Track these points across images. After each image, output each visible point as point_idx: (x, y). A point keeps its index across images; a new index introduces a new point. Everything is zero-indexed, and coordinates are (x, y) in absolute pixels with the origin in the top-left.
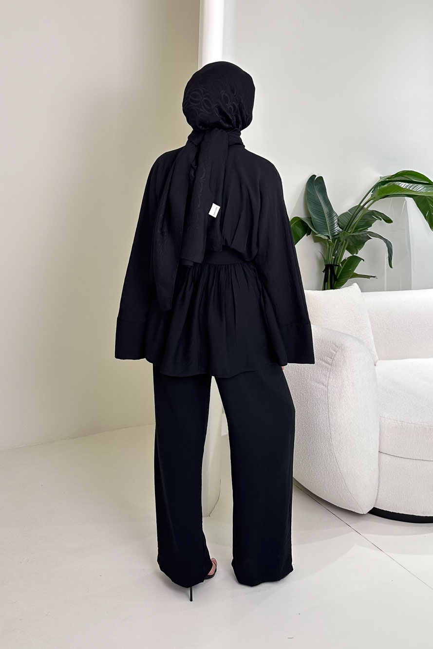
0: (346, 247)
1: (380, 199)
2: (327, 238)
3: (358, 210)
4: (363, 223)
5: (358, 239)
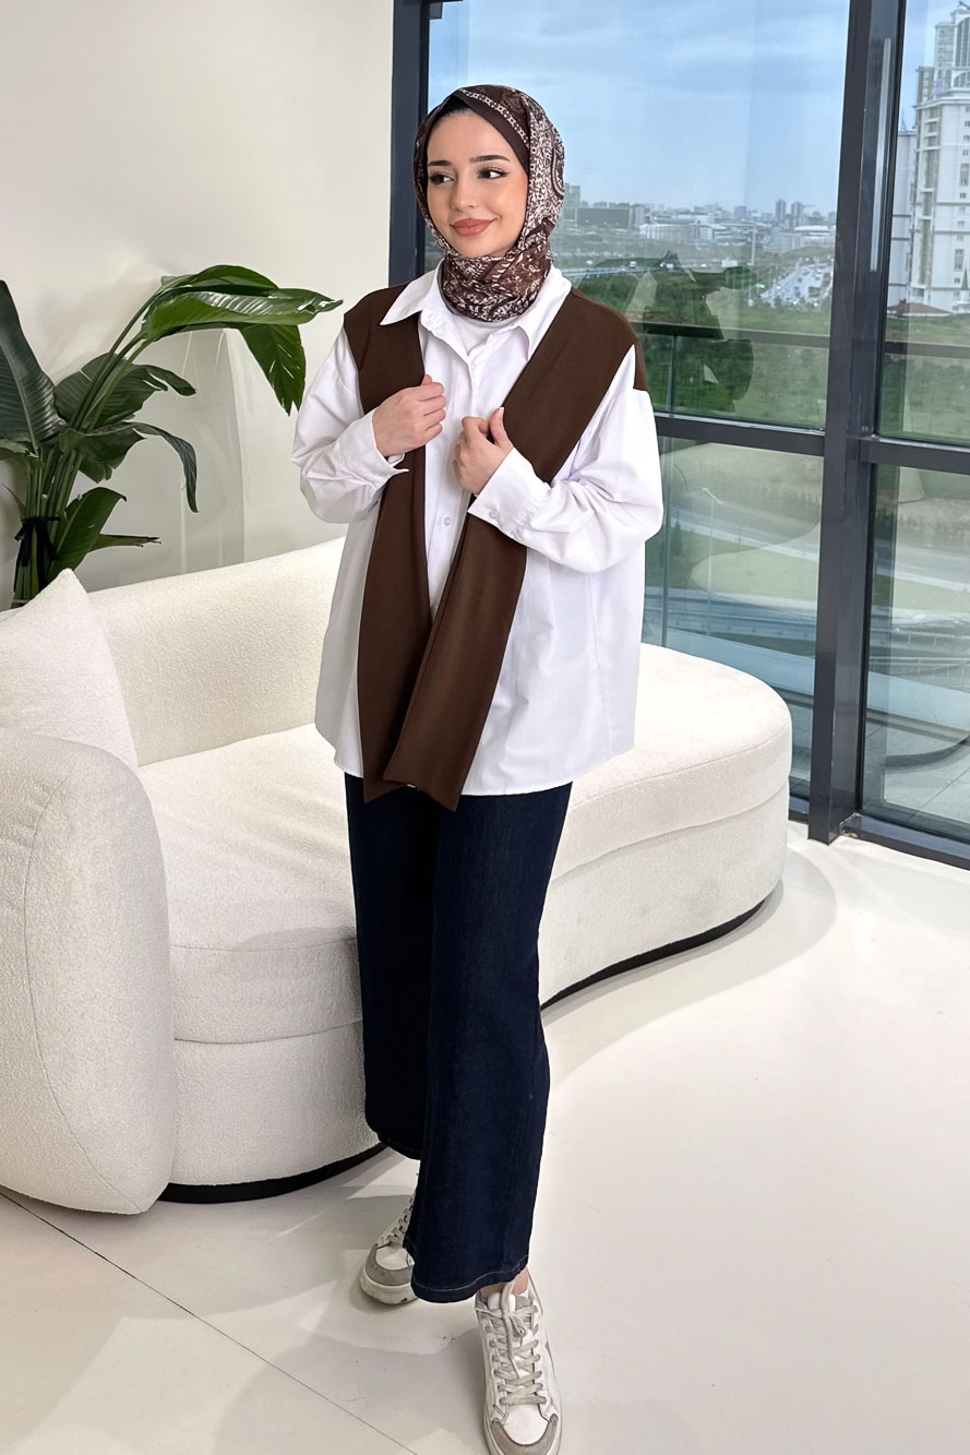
0: (78, 465)
1: (164, 336)
2: (23, 449)
3: (107, 368)
4: (121, 402)
5: (110, 443)
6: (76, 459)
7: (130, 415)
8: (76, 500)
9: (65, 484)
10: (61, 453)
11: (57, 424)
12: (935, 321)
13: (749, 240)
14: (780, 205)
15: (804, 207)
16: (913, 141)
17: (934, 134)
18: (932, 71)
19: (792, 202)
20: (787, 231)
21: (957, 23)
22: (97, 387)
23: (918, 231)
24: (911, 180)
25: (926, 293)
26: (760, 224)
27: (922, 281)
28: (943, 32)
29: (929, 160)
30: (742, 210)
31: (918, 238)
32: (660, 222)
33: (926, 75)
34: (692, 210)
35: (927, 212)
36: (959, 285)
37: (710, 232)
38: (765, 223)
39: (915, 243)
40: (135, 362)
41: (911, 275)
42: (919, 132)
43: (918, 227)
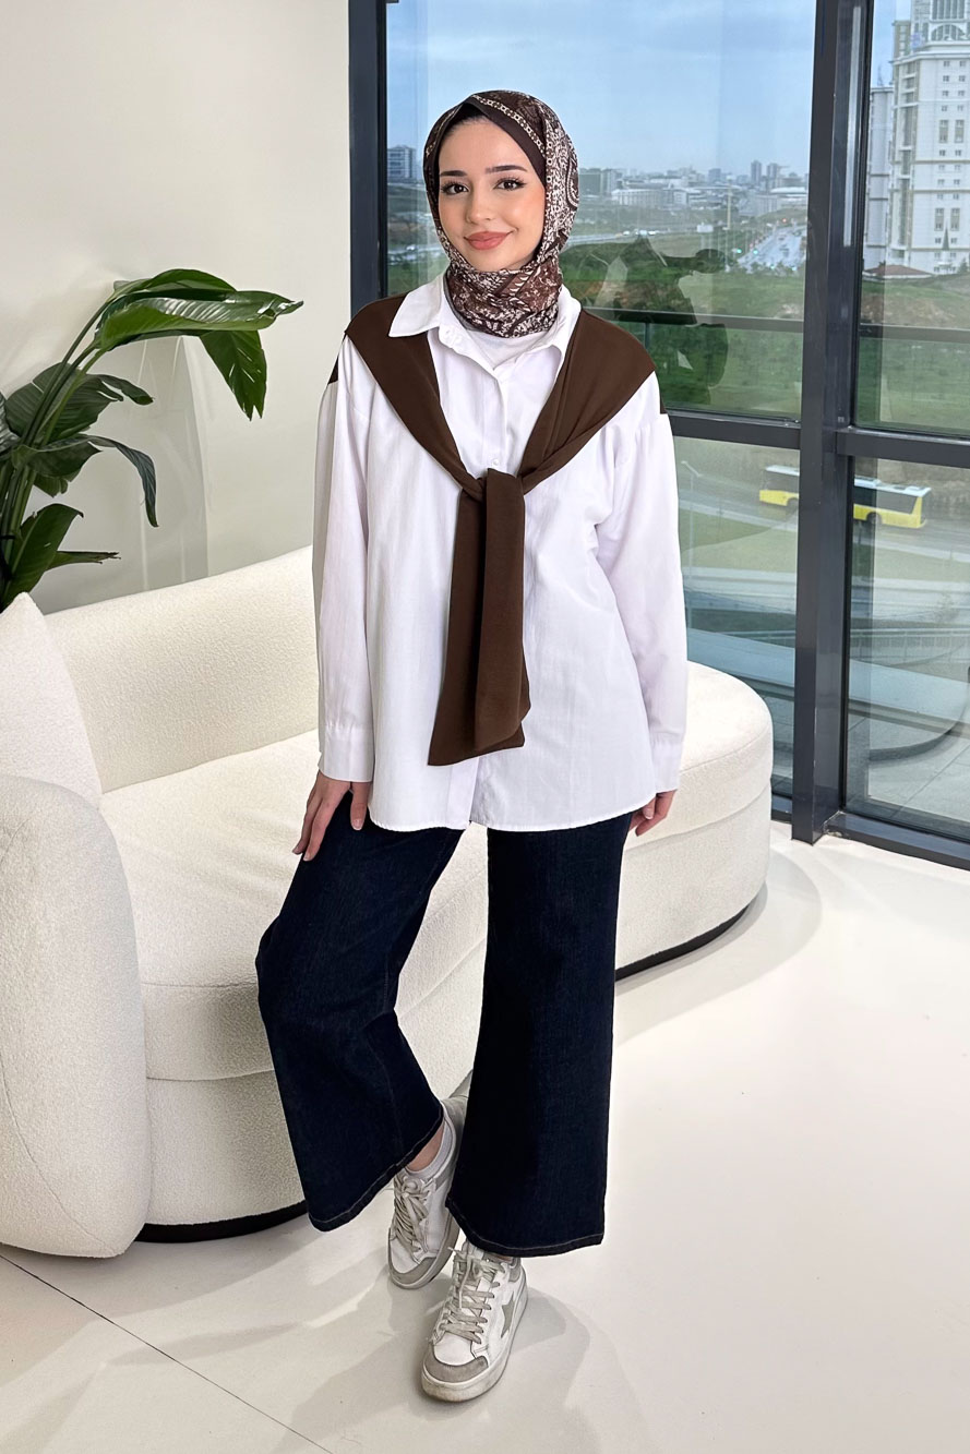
0: (33, 478)
1: (119, 345)
3: (59, 379)
4: (74, 415)
5: (66, 457)
6: (31, 472)
7: (86, 427)
8: (30, 518)
9: (20, 502)
10: (14, 469)
11: (9, 440)
12: (916, 283)
13: (725, 203)
14: (756, 167)
15: (780, 168)
16: (891, 98)
17: (912, 90)
18: (908, 24)
19: (768, 163)
20: (763, 193)
22: (50, 398)
23: (897, 191)
24: (890, 137)
25: (906, 254)
26: (736, 187)
27: (902, 241)
29: (907, 117)
30: (716, 173)
31: (897, 197)
32: (632, 187)
33: (903, 29)
34: (666, 174)
35: (905, 171)
36: (940, 246)
37: (684, 195)
38: (741, 185)
39: (895, 203)
40: (88, 373)
41: (890, 236)
42: (897, 88)
43: (897, 186)
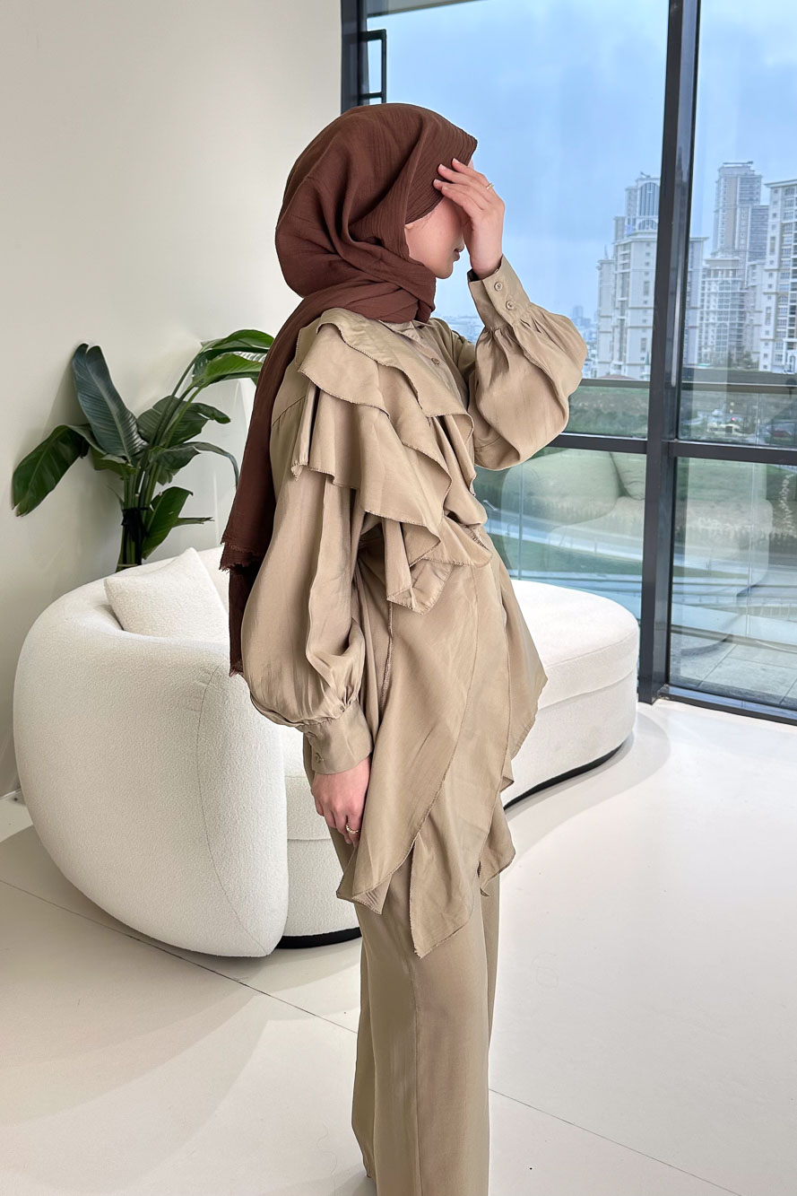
1: (212, 383)
2: (124, 462)
3: (173, 404)
4: (185, 428)
5: (178, 457)
6: (157, 468)
7: (192, 437)
8: (158, 497)
9: (150, 487)
10: (149, 463)
11: (141, 445)
16: (612, 266)
17: (627, 261)
18: (623, 219)
21: (639, 186)
23: (617, 327)
24: (613, 292)
25: (623, 368)
27: (620, 359)
28: (630, 193)
29: (623, 278)
31: (617, 330)
33: (620, 222)
35: (622, 314)
36: (644, 362)
39: (615, 334)
40: (193, 402)
41: (613, 355)
42: (617, 260)
43: (618, 323)
